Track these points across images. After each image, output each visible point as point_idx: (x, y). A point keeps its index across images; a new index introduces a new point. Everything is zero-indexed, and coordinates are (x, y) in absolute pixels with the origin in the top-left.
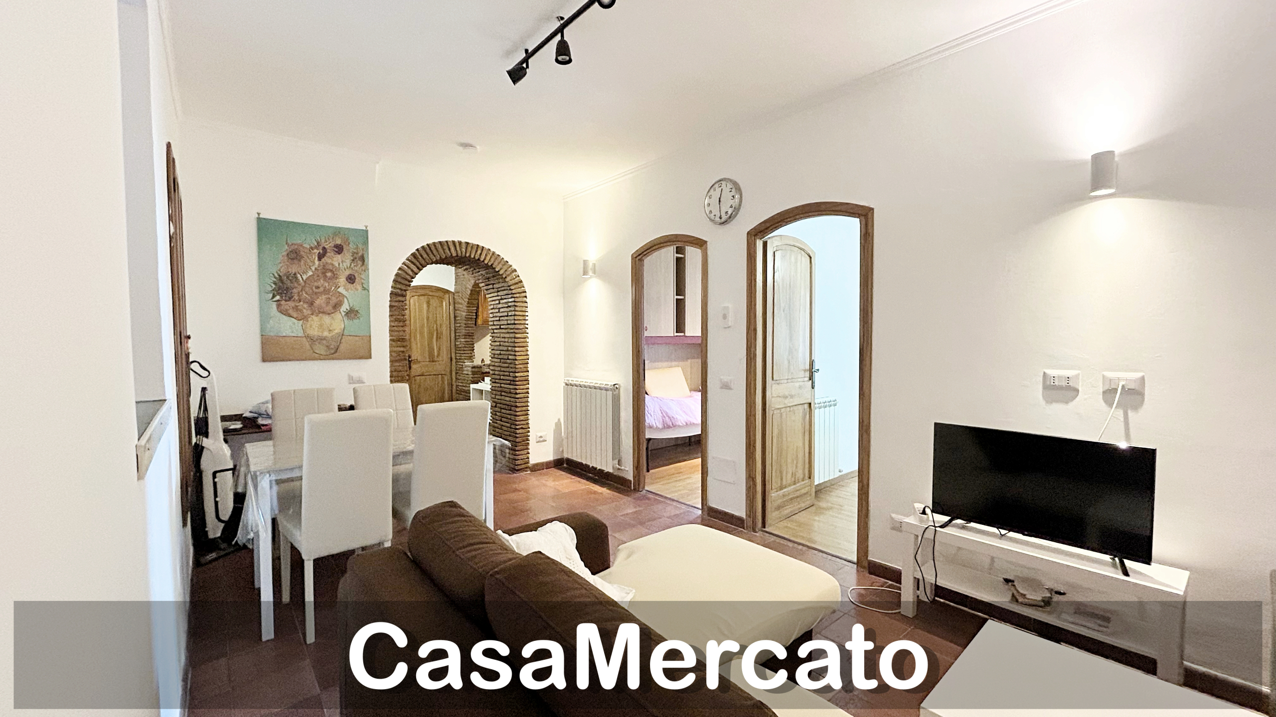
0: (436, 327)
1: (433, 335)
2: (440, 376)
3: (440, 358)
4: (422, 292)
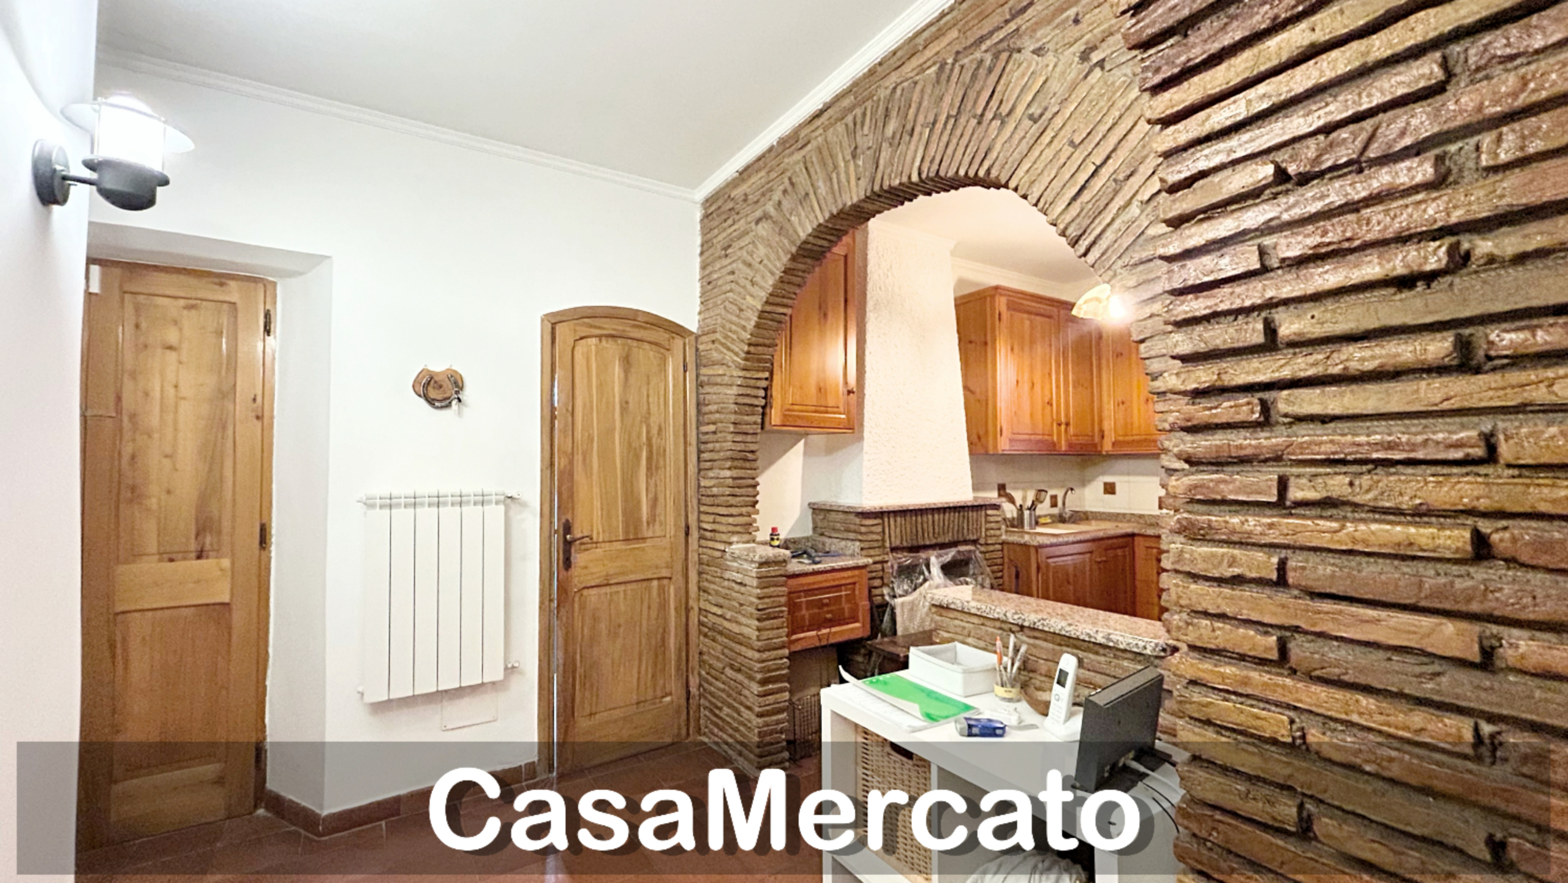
0: (648, 432)
1: (638, 457)
2: (655, 583)
3: (658, 530)
4: (610, 326)
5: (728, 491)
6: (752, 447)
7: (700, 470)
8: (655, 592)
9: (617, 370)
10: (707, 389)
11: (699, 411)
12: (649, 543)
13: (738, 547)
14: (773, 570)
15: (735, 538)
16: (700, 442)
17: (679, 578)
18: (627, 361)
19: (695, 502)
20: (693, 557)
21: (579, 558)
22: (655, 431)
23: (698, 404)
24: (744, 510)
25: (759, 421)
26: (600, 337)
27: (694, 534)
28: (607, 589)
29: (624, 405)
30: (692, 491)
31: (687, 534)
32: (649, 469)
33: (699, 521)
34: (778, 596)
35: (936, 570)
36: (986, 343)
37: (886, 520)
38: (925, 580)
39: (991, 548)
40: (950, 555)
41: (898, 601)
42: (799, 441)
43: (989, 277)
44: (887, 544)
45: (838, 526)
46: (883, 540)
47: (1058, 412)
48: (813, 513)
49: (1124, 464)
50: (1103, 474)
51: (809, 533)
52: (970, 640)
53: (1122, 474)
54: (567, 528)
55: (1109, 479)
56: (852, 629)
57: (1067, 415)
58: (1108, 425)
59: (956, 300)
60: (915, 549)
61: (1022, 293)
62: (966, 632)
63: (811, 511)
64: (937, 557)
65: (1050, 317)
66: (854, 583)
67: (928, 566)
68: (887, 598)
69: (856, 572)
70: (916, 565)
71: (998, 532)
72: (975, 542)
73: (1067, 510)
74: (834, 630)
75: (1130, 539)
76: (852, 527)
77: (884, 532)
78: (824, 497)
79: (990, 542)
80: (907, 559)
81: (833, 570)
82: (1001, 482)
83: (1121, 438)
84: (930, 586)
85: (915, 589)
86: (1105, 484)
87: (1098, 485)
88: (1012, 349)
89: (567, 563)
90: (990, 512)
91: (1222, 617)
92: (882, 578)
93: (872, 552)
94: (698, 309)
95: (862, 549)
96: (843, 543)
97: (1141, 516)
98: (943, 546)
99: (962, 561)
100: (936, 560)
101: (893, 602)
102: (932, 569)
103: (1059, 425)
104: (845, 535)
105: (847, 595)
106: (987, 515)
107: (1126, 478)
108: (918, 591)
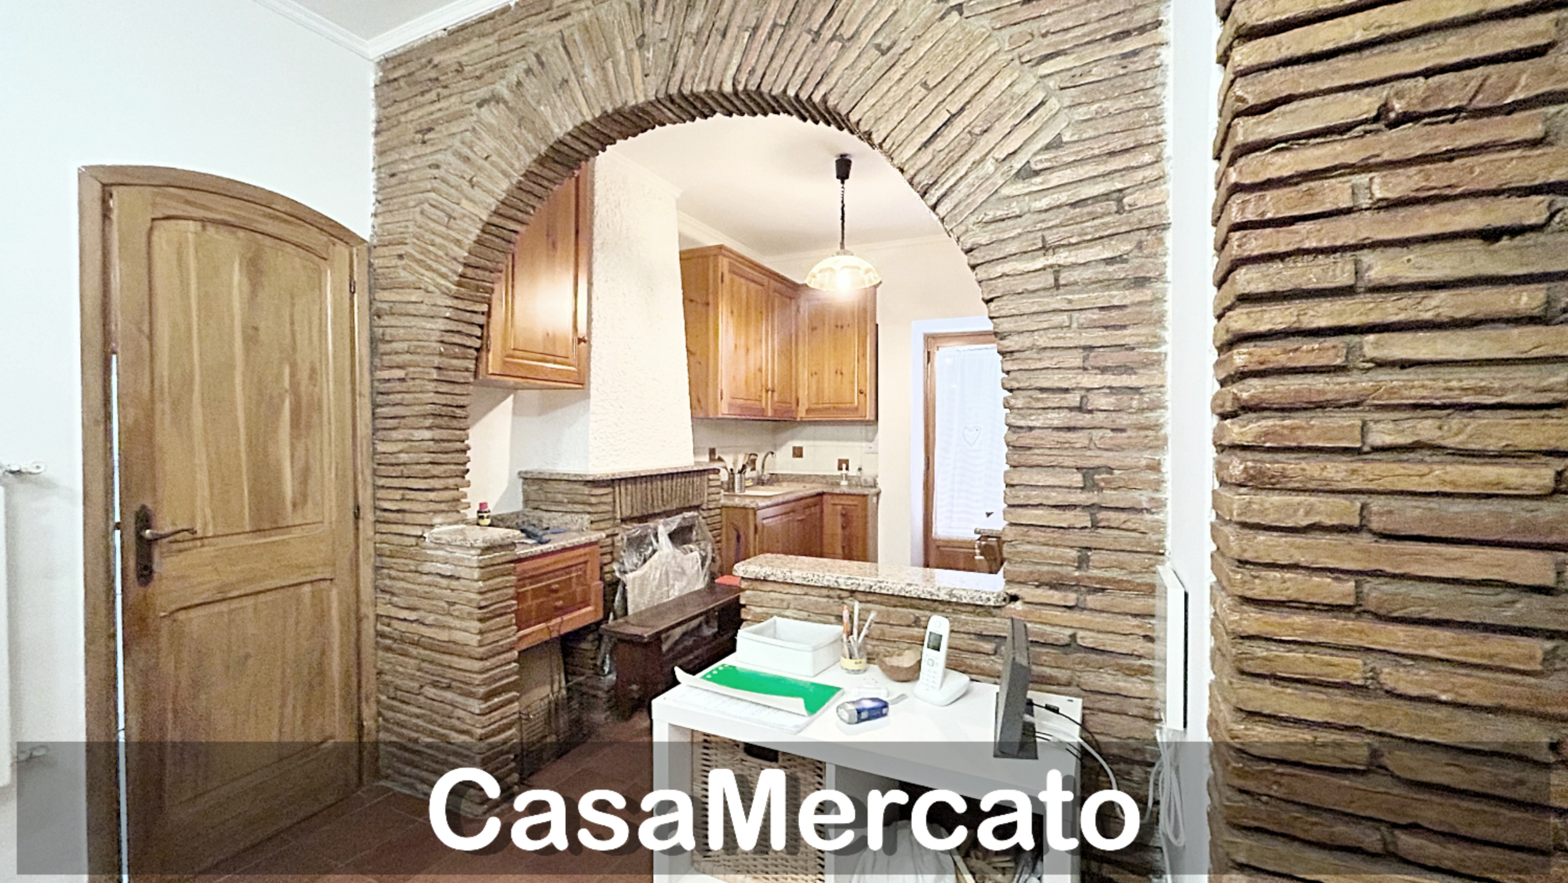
0: (293, 375)
1: (277, 412)
2: (306, 589)
3: (310, 512)
4: (224, 209)
5: (428, 458)
6: (461, 401)
7: (375, 430)
8: (307, 600)
9: (237, 277)
10: (387, 320)
11: (374, 351)
12: (297, 533)
13: (443, 529)
14: (499, 556)
15: (437, 520)
16: (376, 392)
17: (344, 579)
18: (254, 268)
19: (368, 472)
20: (367, 550)
21: (164, 565)
22: (304, 375)
23: (374, 341)
24: (451, 482)
25: (472, 367)
26: (203, 221)
27: (368, 516)
28: (223, 607)
29: (251, 335)
30: (364, 462)
31: (357, 517)
32: (295, 423)
33: (375, 499)
34: (506, 587)
35: (664, 538)
36: (708, 304)
37: (617, 489)
38: (654, 551)
39: (712, 513)
40: (675, 522)
41: (630, 576)
42: (508, 396)
43: (708, 238)
44: (618, 516)
45: (560, 497)
46: (614, 512)
47: (767, 380)
48: (524, 484)
49: (810, 430)
50: (793, 438)
51: (518, 506)
52: (788, 613)
53: (807, 439)
54: (144, 519)
55: (797, 444)
56: (585, 614)
57: (773, 382)
58: (803, 394)
59: (681, 253)
60: (643, 519)
61: (743, 258)
62: (785, 604)
63: (521, 481)
64: (666, 524)
65: (762, 285)
66: (586, 562)
67: (656, 536)
68: (617, 574)
69: (587, 550)
70: (646, 536)
71: (717, 497)
72: (697, 508)
73: (765, 473)
74: (566, 618)
75: (818, 498)
76: (579, 498)
77: (614, 502)
78: (537, 465)
79: (711, 507)
80: (636, 529)
81: (564, 549)
82: (712, 446)
83: (813, 406)
84: (660, 556)
85: (645, 561)
86: (794, 448)
87: (786, 451)
88: (732, 312)
89: (145, 573)
90: (711, 477)
91: (1295, 567)
92: (611, 553)
93: (602, 525)
94: (372, 209)
95: (592, 522)
96: (568, 517)
97: (824, 477)
98: (668, 514)
99: (687, 527)
100: (663, 528)
101: (623, 579)
102: (660, 539)
103: (767, 391)
104: (570, 507)
105: (578, 577)
106: (709, 480)
107: (811, 443)
108: (648, 563)
